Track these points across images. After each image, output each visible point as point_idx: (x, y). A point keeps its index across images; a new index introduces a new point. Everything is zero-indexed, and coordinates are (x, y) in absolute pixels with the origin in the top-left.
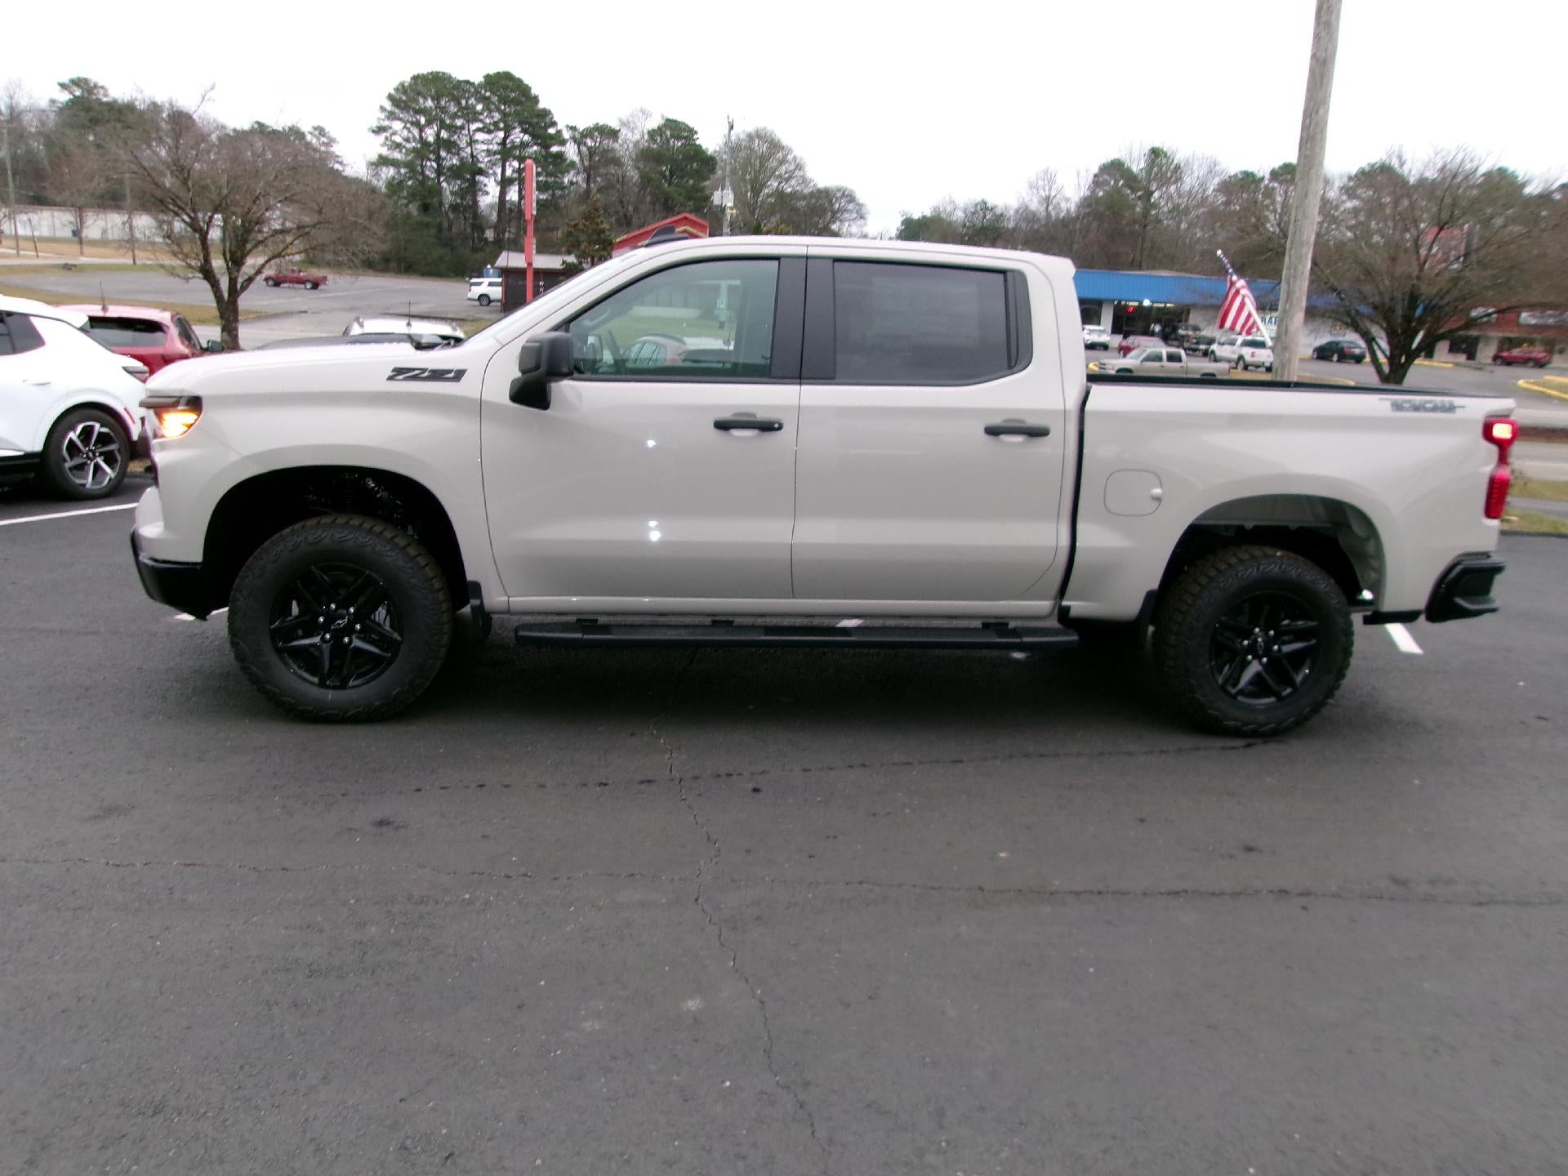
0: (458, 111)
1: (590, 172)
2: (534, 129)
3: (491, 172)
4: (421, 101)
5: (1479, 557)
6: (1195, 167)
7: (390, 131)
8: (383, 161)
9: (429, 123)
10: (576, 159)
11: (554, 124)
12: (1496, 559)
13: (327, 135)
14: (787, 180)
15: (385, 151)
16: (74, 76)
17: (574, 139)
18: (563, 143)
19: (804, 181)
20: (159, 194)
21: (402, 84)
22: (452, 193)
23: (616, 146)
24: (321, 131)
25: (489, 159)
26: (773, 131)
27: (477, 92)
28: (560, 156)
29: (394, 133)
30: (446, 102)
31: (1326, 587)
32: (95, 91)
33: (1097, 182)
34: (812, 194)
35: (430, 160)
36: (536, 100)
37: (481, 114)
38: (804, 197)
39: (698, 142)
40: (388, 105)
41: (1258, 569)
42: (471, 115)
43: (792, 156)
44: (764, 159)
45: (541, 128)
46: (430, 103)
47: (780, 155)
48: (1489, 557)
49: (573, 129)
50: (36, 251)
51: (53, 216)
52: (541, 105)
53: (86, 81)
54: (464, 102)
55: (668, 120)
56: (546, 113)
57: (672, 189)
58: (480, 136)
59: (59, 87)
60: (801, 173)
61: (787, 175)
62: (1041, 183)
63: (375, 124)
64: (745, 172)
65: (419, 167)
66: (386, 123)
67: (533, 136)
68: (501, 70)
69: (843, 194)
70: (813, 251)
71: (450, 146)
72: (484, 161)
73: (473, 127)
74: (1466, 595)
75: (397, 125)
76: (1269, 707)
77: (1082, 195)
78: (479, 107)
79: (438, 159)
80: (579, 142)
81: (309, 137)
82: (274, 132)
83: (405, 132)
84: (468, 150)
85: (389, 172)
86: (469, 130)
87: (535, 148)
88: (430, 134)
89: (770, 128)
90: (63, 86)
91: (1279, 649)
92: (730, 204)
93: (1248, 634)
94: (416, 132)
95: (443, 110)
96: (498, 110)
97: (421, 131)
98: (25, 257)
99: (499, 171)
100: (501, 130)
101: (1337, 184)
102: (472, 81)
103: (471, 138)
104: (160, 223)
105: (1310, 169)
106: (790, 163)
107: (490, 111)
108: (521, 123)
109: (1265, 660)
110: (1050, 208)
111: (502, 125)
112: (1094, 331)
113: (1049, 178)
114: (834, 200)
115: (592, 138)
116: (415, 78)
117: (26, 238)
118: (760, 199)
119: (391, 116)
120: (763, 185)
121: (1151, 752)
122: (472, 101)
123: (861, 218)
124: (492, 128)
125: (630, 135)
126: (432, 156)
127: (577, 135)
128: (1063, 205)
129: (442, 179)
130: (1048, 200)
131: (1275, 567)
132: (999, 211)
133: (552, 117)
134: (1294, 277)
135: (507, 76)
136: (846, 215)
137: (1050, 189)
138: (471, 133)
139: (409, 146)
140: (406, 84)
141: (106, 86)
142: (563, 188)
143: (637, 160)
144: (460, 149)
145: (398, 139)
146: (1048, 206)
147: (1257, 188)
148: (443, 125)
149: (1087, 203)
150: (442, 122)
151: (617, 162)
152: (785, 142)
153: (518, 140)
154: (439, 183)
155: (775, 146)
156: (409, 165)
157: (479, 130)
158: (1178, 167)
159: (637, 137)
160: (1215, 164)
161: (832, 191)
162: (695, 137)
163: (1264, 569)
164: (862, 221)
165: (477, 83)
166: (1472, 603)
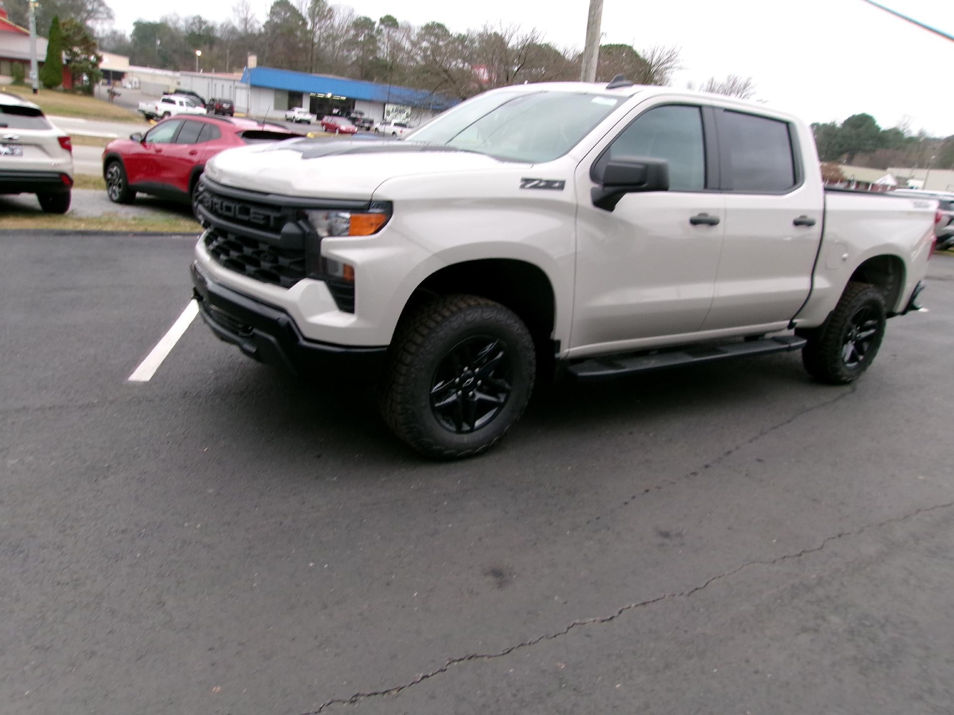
6: (342, 11)
33: (273, 13)
62: (240, 8)
76: (856, 367)
91: (860, 336)
93: (851, 329)
101: (416, 31)
109: (854, 342)
112: (299, 111)
113: (246, 6)
114: (88, 3)
128: (256, 25)
130: (246, 21)
132: (210, 24)
136: (97, 16)
137: (247, 13)
146: (246, 25)
147: (372, 28)
149: (269, 25)
158: (330, 10)
160: (353, 10)
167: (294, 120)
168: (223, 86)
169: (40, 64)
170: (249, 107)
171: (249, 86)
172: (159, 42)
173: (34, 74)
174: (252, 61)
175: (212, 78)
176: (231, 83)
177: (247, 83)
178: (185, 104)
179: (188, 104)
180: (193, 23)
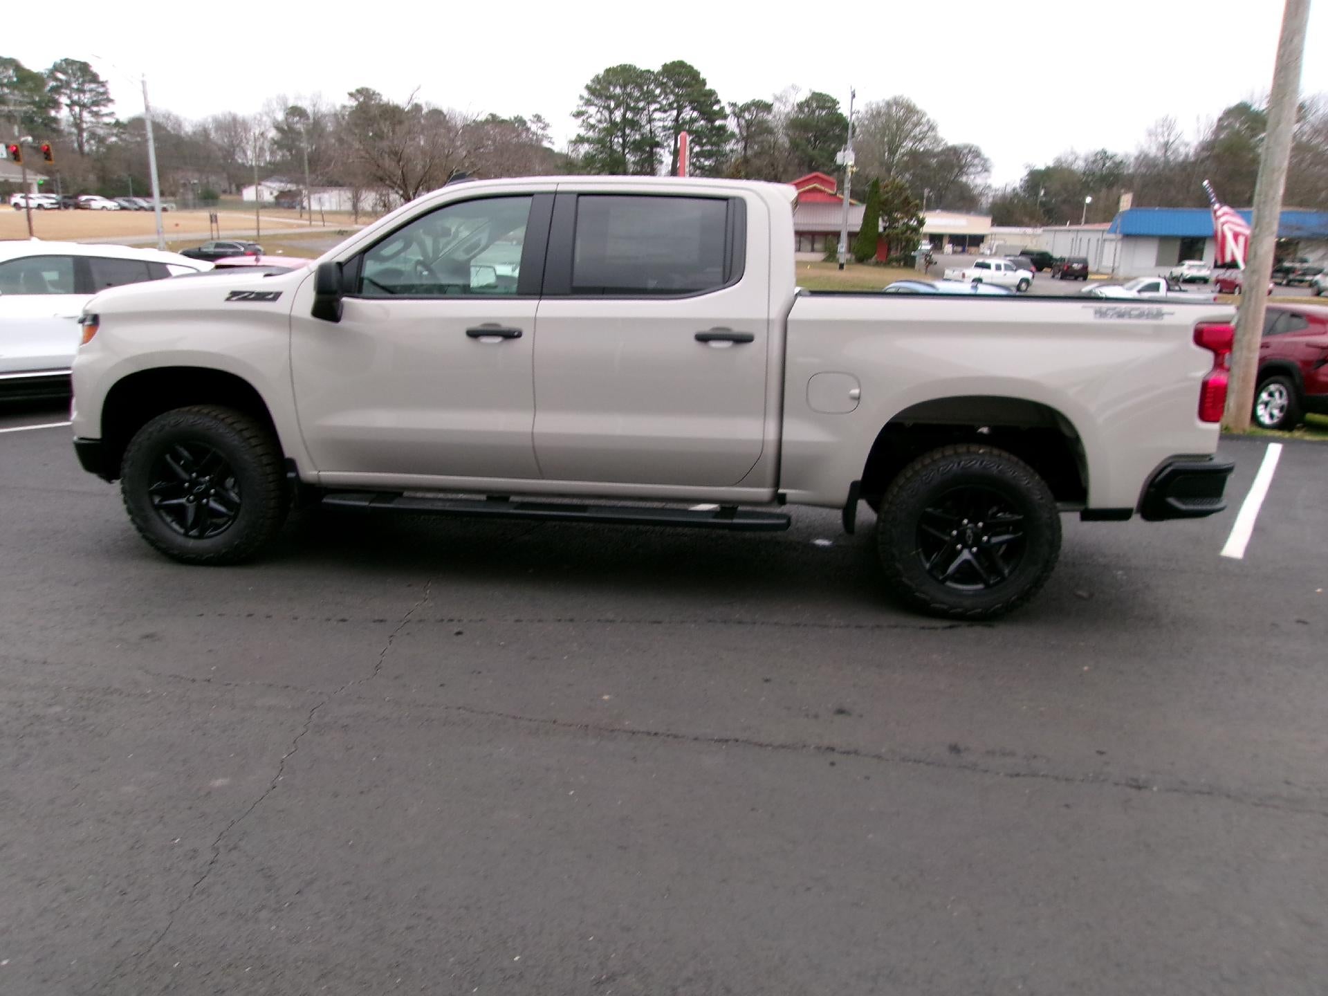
0: (640, 96)
1: (747, 139)
2: (701, 107)
3: (665, 144)
4: (612, 89)
5: (1191, 459)
7: (586, 116)
8: (580, 140)
9: (617, 106)
10: (737, 131)
11: (718, 102)
12: (1219, 461)
13: (543, 121)
14: (921, 140)
15: (582, 132)
16: (359, 87)
17: (735, 114)
18: (725, 117)
19: (936, 140)
20: (380, 173)
21: (597, 77)
22: (634, 163)
23: (770, 117)
24: (538, 118)
25: (664, 133)
26: (908, 99)
27: (656, 79)
28: (722, 128)
29: (591, 116)
30: (631, 89)
31: (1028, 483)
32: (374, 97)
33: (1221, 125)
34: (943, 152)
35: (617, 137)
36: (704, 83)
37: (659, 96)
38: (935, 155)
39: (839, 111)
40: (586, 94)
41: (959, 464)
42: (650, 98)
43: (926, 119)
44: (900, 123)
45: (707, 105)
46: (618, 91)
47: (915, 118)
48: (1211, 459)
49: (734, 105)
50: (323, 221)
51: (340, 195)
52: (708, 87)
53: (367, 90)
54: (645, 88)
55: (814, 94)
56: (712, 93)
57: (816, 152)
58: (657, 115)
59: (348, 96)
60: (933, 133)
61: (921, 136)
62: (1160, 130)
63: (575, 110)
64: (883, 135)
65: (608, 143)
66: (584, 109)
67: (702, 113)
68: (676, 59)
69: (970, 151)
70: (561, 188)
71: (634, 124)
72: (660, 136)
73: (652, 107)
74: (1181, 496)
75: (592, 110)
76: (976, 594)
77: (1201, 138)
78: (658, 91)
79: (624, 136)
80: (738, 115)
81: (529, 124)
82: (503, 121)
83: (599, 115)
84: (648, 127)
85: (585, 148)
86: (649, 111)
87: (702, 122)
88: (618, 115)
89: (906, 96)
90: (351, 95)
91: (989, 540)
92: (851, 163)
93: (958, 525)
94: (606, 114)
95: (630, 95)
96: (672, 92)
97: (611, 112)
98: (314, 226)
99: (672, 143)
100: (675, 109)
102: (652, 70)
103: (650, 117)
104: (381, 195)
105: (1282, 97)
106: (924, 126)
107: (666, 95)
108: (691, 103)
109: (975, 549)
110: (1169, 153)
111: (675, 105)
112: (1193, 266)
113: (1168, 125)
114: (961, 156)
115: (749, 112)
116: (608, 71)
117: (316, 212)
118: (896, 158)
119: (588, 103)
120: (899, 146)
121: (848, 626)
122: (652, 86)
123: (986, 171)
124: (667, 108)
125: (782, 108)
126: (619, 134)
127: (737, 110)
128: (1182, 150)
129: (627, 151)
130: (1166, 145)
131: (976, 463)
132: (1118, 159)
133: (717, 97)
134: (1264, 202)
135: (681, 64)
136: (972, 169)
137: (1169, 135)
138: (651, 113)
139: (601, 126)
140: (600, 77)
141: (381, 93)
142: (726, 155)
143: (787, 127)
144: (641, 127)
145: (592, 121)
146: (1166, 151)
148: (628, 108)
149: (1207, 147)
150: (628, 105)
151: (770, 131)
152: (919, 107)
153: (688, 117)
154: (624, 155)
155: (910, 110)
156: (600, 141)
157: (656, 110)
159: (789, 109)
161: (960, 148)
162: (837, 107)
163: (965, 465)
164: (986, 174)
165: (656, 72)
166: (1184, 503)
167: (1181, 280)
168: (1089, 240)
169: (851, 235)
170: (1116, 265)
171: (1120, 236)
172: (1042, 193)
173: (842, 247)
174: (1126, 201)
175: (1078, 231)
176: (1099, 235)
177: (1115, 232)
178: (1003, 267)
179: (1007, 268)
180: (1094, 162)
